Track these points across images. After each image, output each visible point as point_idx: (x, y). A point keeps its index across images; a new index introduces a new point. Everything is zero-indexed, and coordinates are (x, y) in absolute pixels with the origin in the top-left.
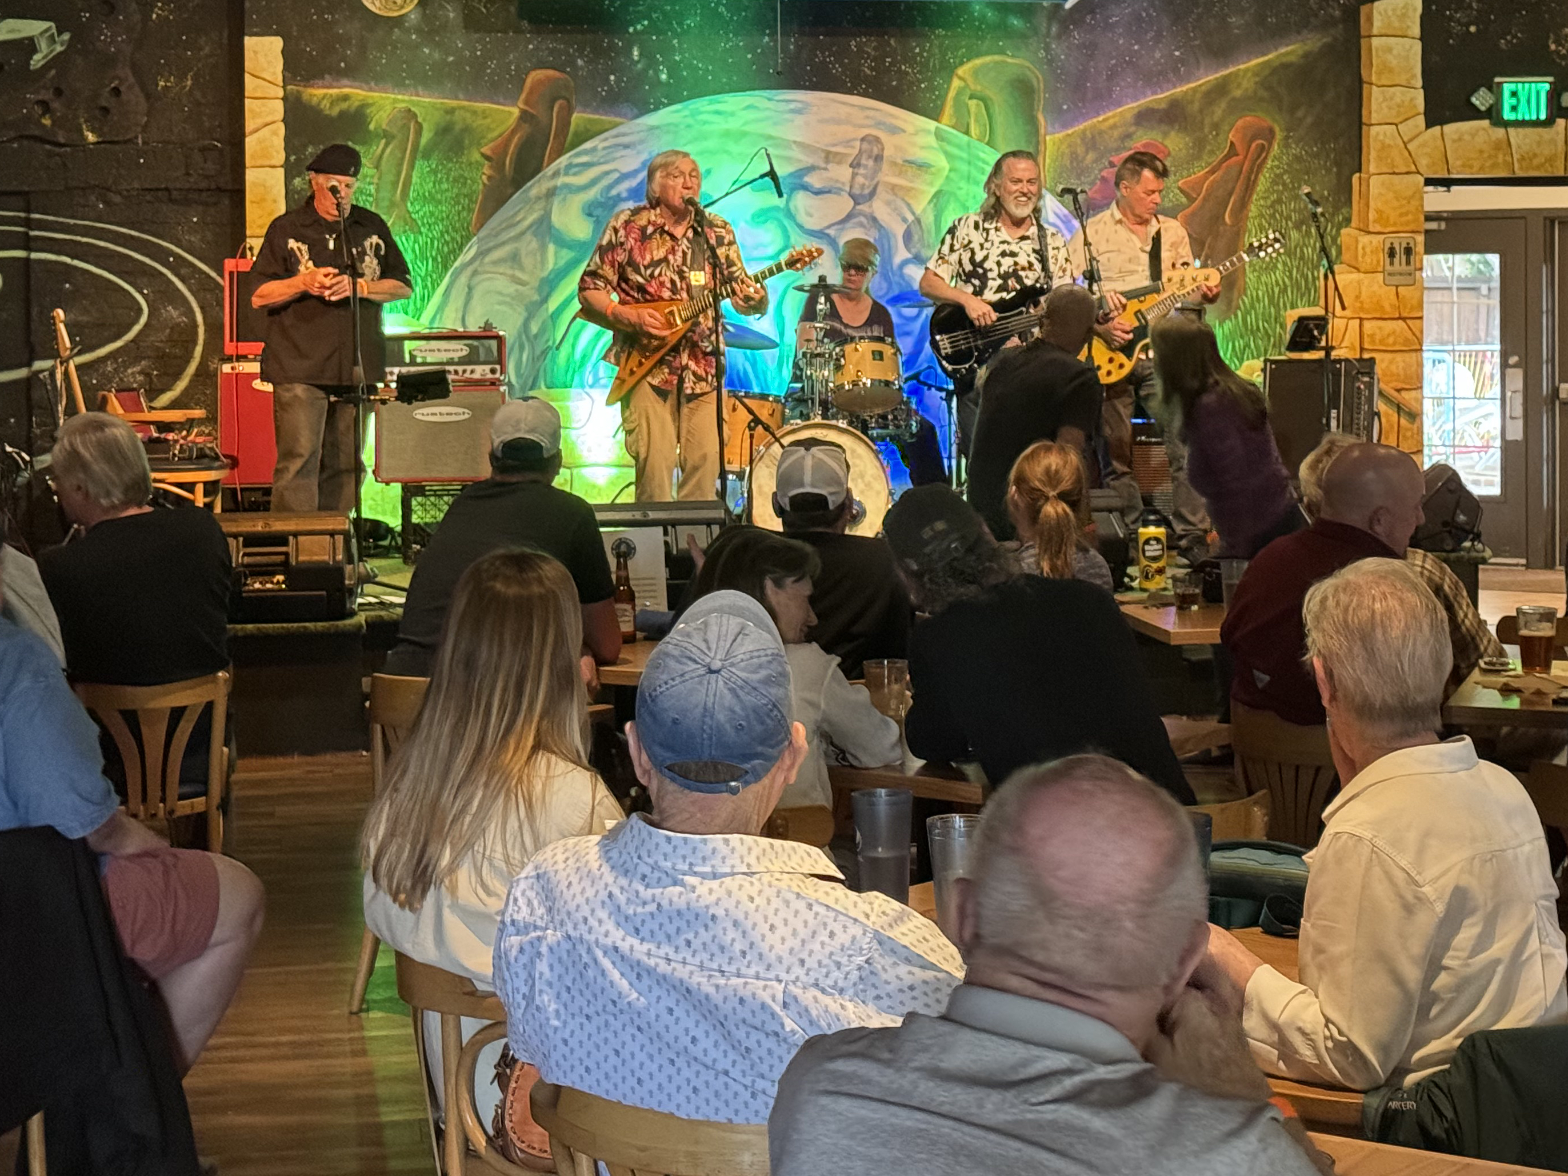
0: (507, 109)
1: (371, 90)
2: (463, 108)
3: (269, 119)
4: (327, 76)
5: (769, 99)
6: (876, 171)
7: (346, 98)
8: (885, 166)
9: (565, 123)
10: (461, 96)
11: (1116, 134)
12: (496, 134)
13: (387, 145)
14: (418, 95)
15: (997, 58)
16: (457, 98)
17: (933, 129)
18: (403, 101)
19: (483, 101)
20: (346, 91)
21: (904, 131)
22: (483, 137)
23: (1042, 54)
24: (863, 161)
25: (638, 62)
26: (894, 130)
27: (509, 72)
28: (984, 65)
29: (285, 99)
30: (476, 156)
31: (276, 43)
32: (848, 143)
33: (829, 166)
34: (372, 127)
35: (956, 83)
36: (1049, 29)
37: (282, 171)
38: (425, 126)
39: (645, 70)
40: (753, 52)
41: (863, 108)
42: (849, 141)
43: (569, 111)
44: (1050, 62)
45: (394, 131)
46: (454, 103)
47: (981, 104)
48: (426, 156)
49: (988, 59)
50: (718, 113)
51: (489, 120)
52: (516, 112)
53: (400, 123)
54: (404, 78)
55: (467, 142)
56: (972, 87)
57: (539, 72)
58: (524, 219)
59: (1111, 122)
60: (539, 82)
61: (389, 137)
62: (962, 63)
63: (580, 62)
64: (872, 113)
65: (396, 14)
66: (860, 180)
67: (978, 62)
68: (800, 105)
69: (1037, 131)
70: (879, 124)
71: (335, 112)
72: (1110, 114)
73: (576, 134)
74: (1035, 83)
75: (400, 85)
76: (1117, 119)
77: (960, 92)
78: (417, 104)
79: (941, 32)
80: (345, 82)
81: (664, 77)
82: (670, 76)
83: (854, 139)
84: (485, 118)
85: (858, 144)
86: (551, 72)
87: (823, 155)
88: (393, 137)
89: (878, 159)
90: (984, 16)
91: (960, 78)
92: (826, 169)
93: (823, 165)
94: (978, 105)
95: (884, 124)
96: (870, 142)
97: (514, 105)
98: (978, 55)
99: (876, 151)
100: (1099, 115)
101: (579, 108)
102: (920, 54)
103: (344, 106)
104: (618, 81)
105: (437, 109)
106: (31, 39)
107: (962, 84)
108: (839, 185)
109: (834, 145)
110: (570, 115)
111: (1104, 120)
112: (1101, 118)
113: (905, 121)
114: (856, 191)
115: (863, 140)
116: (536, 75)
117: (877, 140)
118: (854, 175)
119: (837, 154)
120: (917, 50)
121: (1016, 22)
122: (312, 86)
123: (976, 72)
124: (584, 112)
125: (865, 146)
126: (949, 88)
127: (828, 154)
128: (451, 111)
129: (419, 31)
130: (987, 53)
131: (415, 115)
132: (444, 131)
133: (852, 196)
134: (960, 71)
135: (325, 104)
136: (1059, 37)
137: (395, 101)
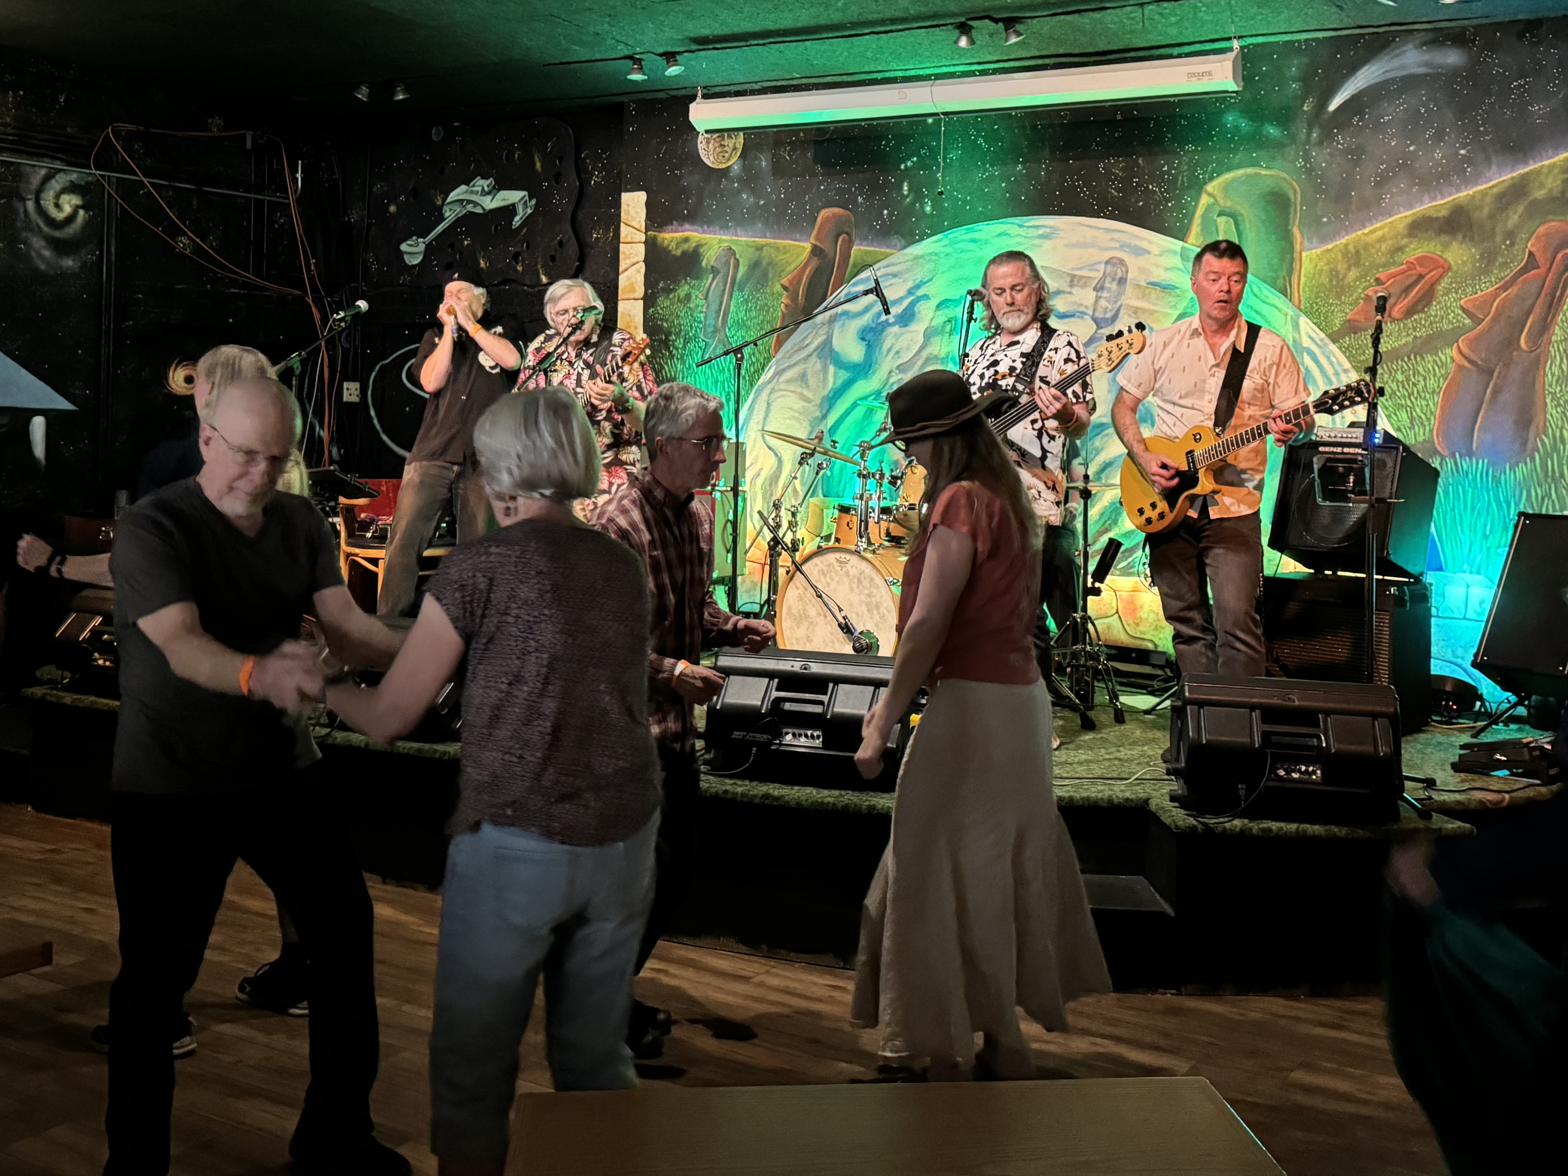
0: (802, 244)
1: (704, 232)
2: (767, 245)
3: (634, 260)
4: (675, 223)
5: (1021, 226)
6: (1119, 295)
7: (686, 240)
8: (1128, 288)
9: (846, 256)
10: (768, 234)
11: (1384, 247)
12: (792, 267)
13: (713, 279)
14: (737, 235)
15: (1250, 170)
16: (766, 237)
17: (1178, 249)
18: (726, 241)
19: (783, 239)
20: (687, 234)
21: (1149, 253)
22: (783, 271)
23: (1299, 163)
24: (1107, 285)
25: (907, 196)
26: (1139, 252)
27: (805, 213)
28: (1234, 180)
29: (646, 243)
30: (778, 288)
31: (641, 197)
32: (1092, 267)
33: (1074, 290)
34: (704, 264)
35: (1205, 200)
36: (1309, 135)
37: (641, 302)
38: (741, 261)
39: (913, 203)
40: (1008, 181)
41: (1108, 230)
42: (1092, 265)
43: (849, 244)
44: (1309, 171)
45: (719, 266)
46: (762, 241)
47: (1231, 220)
48: (741, 289)
49: (1240, 172)
50: (974, 241)
51: (788, 255)
52: (808, 246)
53: (724, 260)
54: (728, 221)
55: (771, 275)
56: (1222, 202)
57: (827, 210)
58: (811, 343)
59: (1379, 233)
60: (827, 220)
61: (714, 271)
62: (1211, 179)
63: (860, 199)
64: (1116, 235)
65: (724, 166)
66: (1103, 303)
67: (1228, 176)
68: (1048, 230)
69: (1292, 248)
70: (1123, 246)
71: (678, 253)
72: (1378, 225)
73: (854, 265)
74: (1292, 196)
75: (725, 227)
76: (1386, 230)
77: (1208, 209)
78: (735, 243)
79: (1190, 147)
80: (687, 226)
81: (928, 209)
82: (933, 208)
83: (1100, 263)
84: (785, 253)
85: (1102, 267)
86: (836, 210)
87: (1068, 279)
88: (718, 272)
89: (1122, 281)
90: (1237, 128)
91: (1210, 195)
92: (1071, 293)
93: (1068, 289)
94: (1227, 222)
95: (1129, 246)
96: (1114, 265)
97: (807, 240)
98: (1229, 170)
99: (1119, 274)
100: (1364, 227)
101: (857, 242)
102: (1168, 172)
103: (685, 246)
104: (890, 215)
105: (751, 247)
106: (513, 205)
107: (1212, 200)
108: (1082, 309)
109: (1080, 269)
110: (850, 248)
111: (1371, 232)
112: (1366, 231)
113: (1150, 242)
114: (1099, 315)
115: (1107, 263)
116: (825, 213)
117: (1122, 262)
118: (1098, 298)
119: (1083, 277)
120: (1165, 169)
121: (1272, 131)
122: (664, 231)
123: (1226, 188)
124: (861, 245)
125: (1109, 269)
126: (1196, 205)
127: (1073, 276)
128: (759, 248)
129: (740, 180)
130: (1239, 167)
131: (734, 253)
132: (755, 265)
133: (1095, 320)
134: (1209, 187)
135: (673, 245)
136: (1320, 143)
137: (720, 241)
